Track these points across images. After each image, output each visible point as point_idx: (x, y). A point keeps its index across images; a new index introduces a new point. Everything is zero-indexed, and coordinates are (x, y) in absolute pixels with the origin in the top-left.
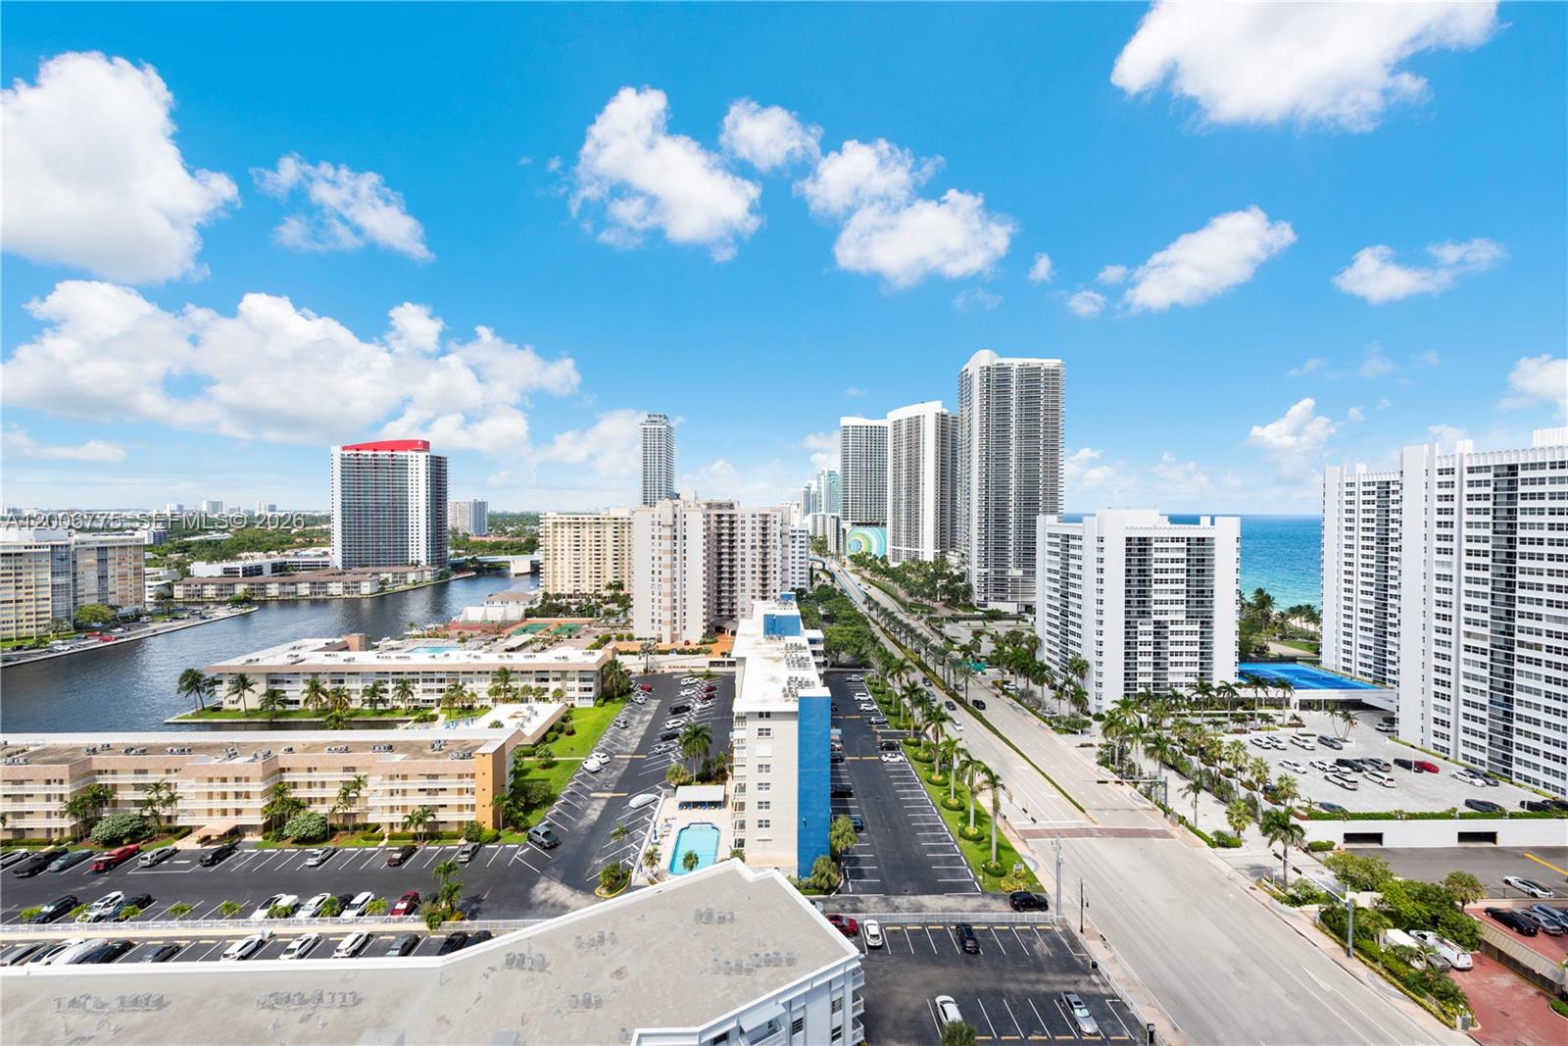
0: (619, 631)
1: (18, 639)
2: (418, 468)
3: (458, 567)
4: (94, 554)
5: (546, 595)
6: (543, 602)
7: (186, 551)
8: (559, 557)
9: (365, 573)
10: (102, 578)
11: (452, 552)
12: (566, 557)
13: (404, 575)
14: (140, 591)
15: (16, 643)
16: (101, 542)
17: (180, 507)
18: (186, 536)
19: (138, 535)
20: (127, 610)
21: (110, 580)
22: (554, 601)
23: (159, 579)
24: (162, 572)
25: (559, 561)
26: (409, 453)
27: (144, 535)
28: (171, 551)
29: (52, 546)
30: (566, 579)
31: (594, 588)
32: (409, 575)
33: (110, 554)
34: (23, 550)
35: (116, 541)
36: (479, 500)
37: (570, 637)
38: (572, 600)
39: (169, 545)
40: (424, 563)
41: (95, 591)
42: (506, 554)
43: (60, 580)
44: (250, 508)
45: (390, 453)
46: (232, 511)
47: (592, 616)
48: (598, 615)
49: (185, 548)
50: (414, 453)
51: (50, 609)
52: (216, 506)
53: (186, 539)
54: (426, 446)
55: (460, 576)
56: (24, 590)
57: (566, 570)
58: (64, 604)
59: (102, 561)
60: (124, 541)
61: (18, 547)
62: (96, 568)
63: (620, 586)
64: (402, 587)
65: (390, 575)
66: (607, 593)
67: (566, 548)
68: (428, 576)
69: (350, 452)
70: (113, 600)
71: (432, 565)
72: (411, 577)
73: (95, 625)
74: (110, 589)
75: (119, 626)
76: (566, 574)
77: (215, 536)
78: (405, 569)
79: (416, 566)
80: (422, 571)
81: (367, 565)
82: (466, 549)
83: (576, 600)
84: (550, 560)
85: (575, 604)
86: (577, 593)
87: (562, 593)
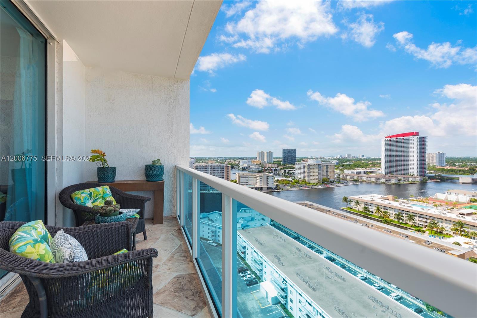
2: (414, 142)
3: (431, 178)
4: (325, 166)
7: (342, 167)
9: (393, 177)
11: (428, 172)
13: (407, 178)
14: (334, 175)
15: (313, 184)
16: (327, 164)
17: (341, 156)
18: (342, 163)
19: (333, 162)
20: (331, 180)
21: (328, 172)
23: (337, 173)
24: (338, 171)
26: (410, 137)
27: (334, 162)
28: (339, 167)
29: (319, 164)
33: (328, 166)
34: (314, 165)
35: (329, 164)
36: (441, 152)
39: (339, 165)
40: (416, 175)
41: (325, 175)
42: (456, 174)
43: (320, 172)
44: (357, 156)
45: (402, 137)
46: (353, 157)
49: (342, 166)
50: (412, 137)
51: (318, 178)
52: (349, 156)
53: (342, 164)
54: (417, 134)
55: (432, 181)
56: (314, 173)
58: (320, 177)
59: (327, 168)
60: (331, 164)
61: (313, 164)
62: (326, 170)
64: (407, 182)
65: (402, 178)
68: (418, 180)
69: (388, 139)
70: (329, 177)
71: (419, 176)
72: (410, 179)
73: (325, 182)
74: (328, 175)
75: (330, 183)
77: (349, 163)
78: (408, 176)
79: (413, 176)
80: (415, 178)
81: (394, 174)
82: (435, 171)
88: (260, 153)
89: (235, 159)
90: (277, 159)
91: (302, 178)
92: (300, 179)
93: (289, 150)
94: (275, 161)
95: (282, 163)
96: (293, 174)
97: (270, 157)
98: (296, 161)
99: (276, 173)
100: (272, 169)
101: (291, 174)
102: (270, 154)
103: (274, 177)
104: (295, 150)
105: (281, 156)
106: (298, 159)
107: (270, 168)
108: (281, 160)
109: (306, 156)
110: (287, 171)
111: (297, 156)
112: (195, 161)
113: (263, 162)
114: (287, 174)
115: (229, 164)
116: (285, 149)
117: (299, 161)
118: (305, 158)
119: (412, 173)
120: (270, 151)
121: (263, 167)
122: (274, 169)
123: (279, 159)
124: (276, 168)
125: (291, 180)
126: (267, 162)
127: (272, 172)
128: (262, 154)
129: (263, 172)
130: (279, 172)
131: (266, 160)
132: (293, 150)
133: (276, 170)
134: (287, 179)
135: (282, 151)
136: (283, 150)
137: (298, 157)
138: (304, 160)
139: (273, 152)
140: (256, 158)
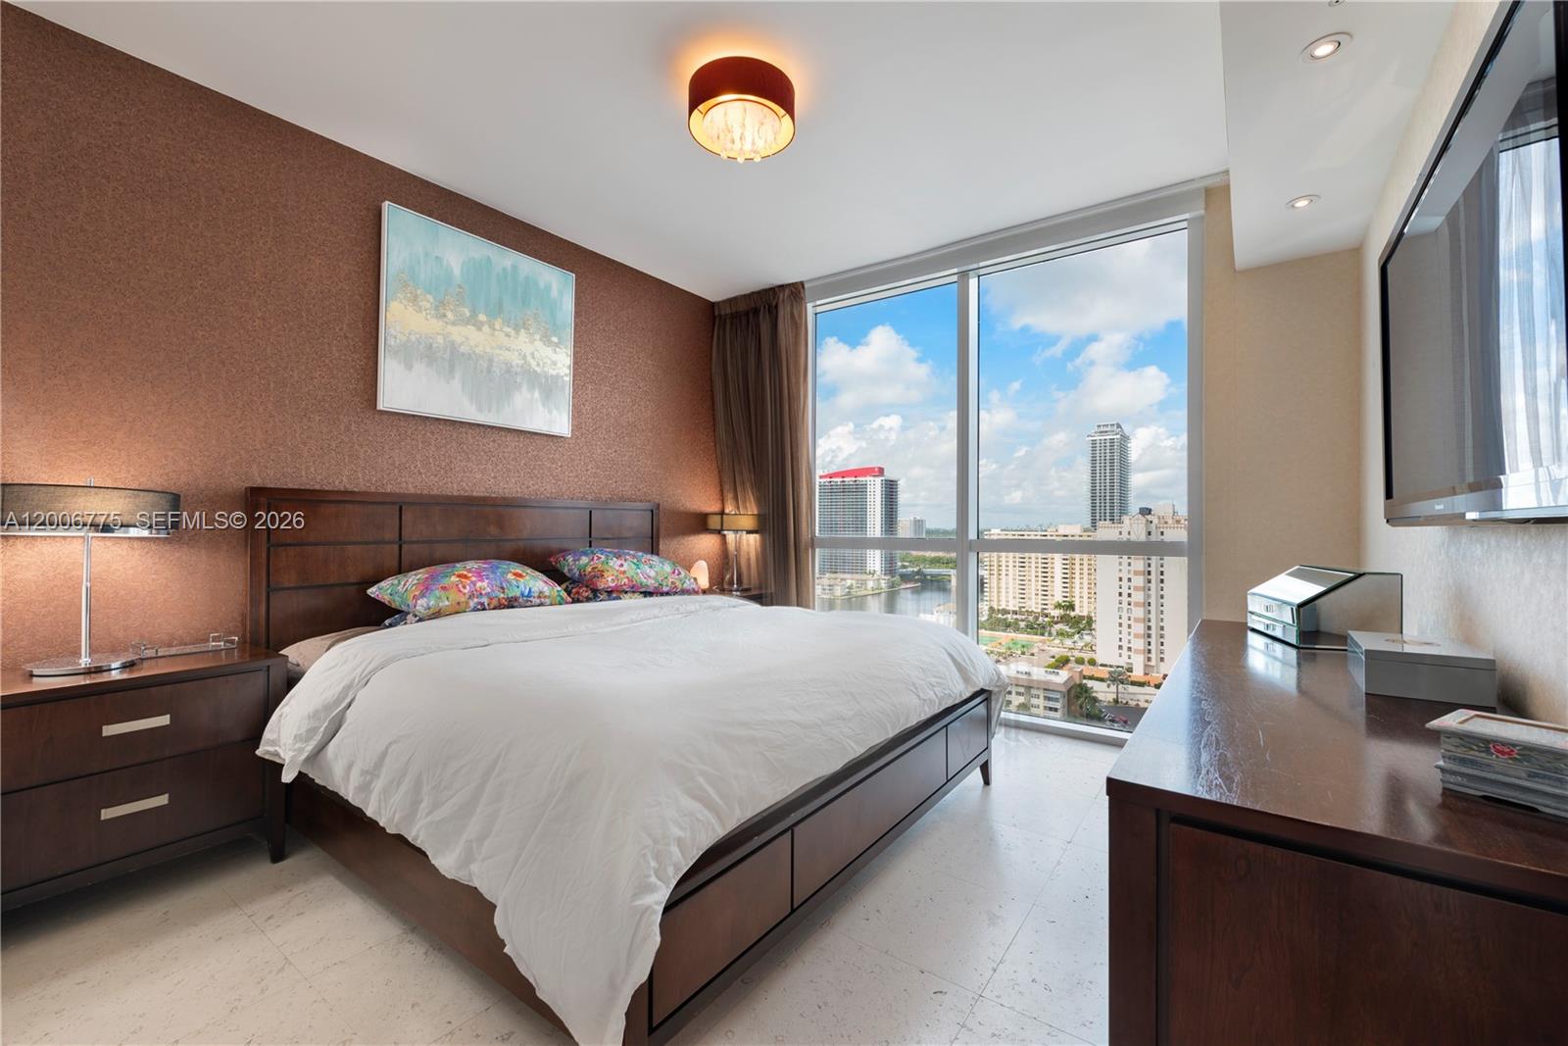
0: (1077, 654)
2: (875, 488)
3: (905, 578)
5: (992, 609)
6: (990, 616)
8: (1003, 573)
9: (835, 579)
11: (899, 564)
12: (1011, 573)
13: (864, 583)
22: (1000, 616)
25: (1003, 577)
26: (868, 478)
30: (1011, 595)
31: (1040, 607)
32: (868, 582)
36: (918, 518)
37: (1023, 653)
38: (1018, 617)
40: (878, 573)
42: (947, 567)
45: (854, 479)
47: (1043, 635)
48: (1050, 634)
50: (872, 479)
54: (881, 471)
55: (908, 586)
57: (1011, 586)
63: (1072, 607)
64: (864, 593)
65: (854, 582)
66: (1056, 613)
67: (1011, 564)
68: (883, 584)
69: (825, 480)
71: (885, 574)
72: (870, 584)
76: (1011, 591)
78: (864, 577)
79: (873, 574)
80: (878, 579)
81: (836, 572)
82: (910, 562)
83: (1023, 617)
84: (995, 576)
85: (1022, 620)
86: (1023, 610)
87: (1008, 608)
119: (872, 569)
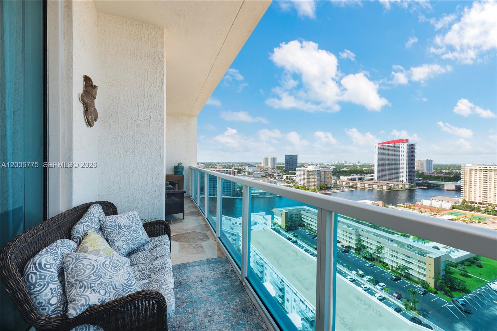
1: (312, 189)
2: (404, 149)
3: (419, 185)
4: (323, 172)
5: (464, 201)
6: (463, 203)
7: (339, 173)
8: (473, 184)
9: (384, 183)
10: (325, 178)
11: (417, 179)
12: (478, 185)
13: (398, 185)
14: (331, 182)
16: (325, 170)
17: (339, 162)
19: (331, 169)
20: (328, 186)
22: (470, 204)
23: (334, 179)
27: (332, 168)
28: (337, 173)
29: (317, 170)
30: (477, 195)
32: (399, 185)
36: (429, 159)
38: (481, 206)
39: (336, 171)
40: (405, 181)
41: (323, 181)
42: (442, 181)
43: (318, 178)
44: (354, 163)
45: (394, 144)
46: (349, 163)
50: (402, 144)
51: (316, 184)
52: (346, 162)
53: (340, 170)
54: (407, 141)
55: (420, 188)
56: (313, 179)
57: (478, 191)
58: (319, 183)
59: (325, 174)
60: (328, 170)
61: (312, 170)
62: (323, 175)
64: (396, 189)
65: (393, 185)
68: (407, 186)
69: (380, 145)
70: (326, 183)
71: (408, 183)
72: (400, 186)
73: (323, 188)
74: (326, 181)
75: (327, 189)
76: (478, 193)
77: (345, 169)
78: (398, 183)
79: (402, 182)
80: (404, 184)
81: (385, 181)
82: (423, 178)
83: (485, 206)
84: (468, 186)
85: (484, 207)
86: (485, 202)
87: (475, 201)
88: (264, 158)
89: (241, 165)
90: (280, 165)
91: (302, 184)
92: (300, 184)
93: (291, 155)
94: (277, 167)
95: (284, 168)
96: (294, 180)
97: (273, 163)
98: (297, 167)
99: (279, 178)
100: (275, 174)
101: (292, 179)
102: (274, 159)
103: (277, 182)
104: (296, 156)
105: (284, 161)
106: (299, 165)
107: (273, 174)
108: (283, 166)
109: (307, 162)
110: (289, 177)
111: (298, 162)
112: (204, 166)
113: (267, 168)
114: (288, 180)
115: (236, 169)
116: (287, 154)
117: (300, 167)
118: (306, 164)
119: (402, 180)
120: (273, 157)
121: (267, 173)
122: (277, 174)
123: (282, 164)
124: (278, 174)
125: (292, 185)
126: (270, 168)
127: (275, 178)
128: (267, 159)
129: (267, 177)
130: (281, 178)
131: (269, 166)
132: (294, 156)
133: (279, 176)
134: (289, 185)
135: (285, 157)
136: (285, 155)
137: (300, 163)
138: (305, 165)
139: (276, 158)
140: (261, 163)
